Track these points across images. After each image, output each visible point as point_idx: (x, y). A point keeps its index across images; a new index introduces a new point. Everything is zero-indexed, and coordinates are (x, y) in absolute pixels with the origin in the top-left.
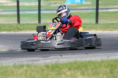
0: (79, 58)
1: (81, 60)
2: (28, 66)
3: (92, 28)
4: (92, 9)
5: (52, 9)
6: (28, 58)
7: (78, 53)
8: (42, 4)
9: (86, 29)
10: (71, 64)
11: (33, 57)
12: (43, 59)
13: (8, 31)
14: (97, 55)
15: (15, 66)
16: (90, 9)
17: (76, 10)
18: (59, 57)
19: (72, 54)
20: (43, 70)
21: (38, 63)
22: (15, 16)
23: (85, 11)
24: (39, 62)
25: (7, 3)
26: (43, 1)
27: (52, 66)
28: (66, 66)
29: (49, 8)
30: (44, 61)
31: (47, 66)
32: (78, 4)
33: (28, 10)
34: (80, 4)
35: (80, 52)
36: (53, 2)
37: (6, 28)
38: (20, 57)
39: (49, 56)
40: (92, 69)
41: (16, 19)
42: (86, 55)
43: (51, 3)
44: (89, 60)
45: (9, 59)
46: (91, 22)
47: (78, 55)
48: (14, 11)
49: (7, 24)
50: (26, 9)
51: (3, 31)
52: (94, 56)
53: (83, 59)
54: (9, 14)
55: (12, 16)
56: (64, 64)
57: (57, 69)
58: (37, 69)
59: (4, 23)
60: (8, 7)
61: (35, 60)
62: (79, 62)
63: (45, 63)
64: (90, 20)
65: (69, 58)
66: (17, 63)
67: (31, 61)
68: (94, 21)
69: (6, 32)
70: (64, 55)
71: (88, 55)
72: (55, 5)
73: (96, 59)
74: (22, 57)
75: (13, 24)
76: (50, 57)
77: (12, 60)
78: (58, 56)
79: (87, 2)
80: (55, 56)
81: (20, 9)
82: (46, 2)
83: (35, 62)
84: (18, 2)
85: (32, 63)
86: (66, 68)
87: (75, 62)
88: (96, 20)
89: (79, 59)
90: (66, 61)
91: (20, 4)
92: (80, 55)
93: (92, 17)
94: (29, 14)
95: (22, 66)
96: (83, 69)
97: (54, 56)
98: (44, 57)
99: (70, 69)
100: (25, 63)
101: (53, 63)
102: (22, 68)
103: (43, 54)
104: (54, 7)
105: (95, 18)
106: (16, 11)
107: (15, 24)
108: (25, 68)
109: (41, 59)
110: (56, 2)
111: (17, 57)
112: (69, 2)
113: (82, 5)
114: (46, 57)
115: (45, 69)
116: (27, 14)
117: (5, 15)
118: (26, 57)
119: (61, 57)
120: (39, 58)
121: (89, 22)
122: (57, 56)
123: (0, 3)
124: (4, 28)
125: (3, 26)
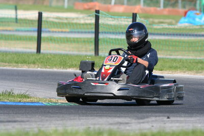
0: (200, 123)
1: (203, 128)
5: (156, 32)
6: (110, 118)
7: (197, 113)
10: (186, 133)
11: (119, 117)
12: (137, 121)
13: (78, 68)
17: (196, 35)
18: (165, 119)
19: (187, 115)
21: (128, 128)
22: (91, 42)
24: (129, 126)
25: (77, 18)
26: (140, 18)
30: (139, 126)
32: (201, 26)
33: (113, 33)
35: (202, 113)
36: (156, 21)
37: (74, 63)
38: (97, 116)
39: (147, 117)
41: (93, 47)
43: (153, 23)
45: (78, 118)
47: (198, 118)
48: (89, 32)
49: (77, 56)
50: (111, 31)
51: (70, 67)
54: (80, 38)
55: (85, 41)
56: (173, 134)
59: (71, 53)
60: (80, 24)
61: (122, 122)
62: (201, 131)
63: (140, 129)
65: (183, 123)
66: (92, 126)
67: (115, 124)
69: (75, 69)
70: (174, 116)
74: (100, 116)
75: (86, 56)
76: (150, 119)
77: (82, 120)
78: (163, 117)
80: (158, 118)
81: (100, 30)
82: (145, 20)
83: (122, 127)
84: (97, 18)
85: (118, 128)
87: (194, 132)
89: (200, 125)
90: (177, 127)
91: (100, 21)
92: (201, 119)
94: (115, 39)
97: (156, 116)
98: (138, 118)
100: (107, 127)
103: (138, 112)
106: (92, 32)
107: (90, 56)
109: (133, 121)
110: (161, 20)
111: (91, 116)
112: (185, 22)
114: (141, 118)
116: (112, 39)
117: (74, 38)
118: (106, 116)
119: (168, 119)
120: (129, 119)
122: (161, 118)
123: (67, 19)
124: (70, 62)
125: (69, 59)
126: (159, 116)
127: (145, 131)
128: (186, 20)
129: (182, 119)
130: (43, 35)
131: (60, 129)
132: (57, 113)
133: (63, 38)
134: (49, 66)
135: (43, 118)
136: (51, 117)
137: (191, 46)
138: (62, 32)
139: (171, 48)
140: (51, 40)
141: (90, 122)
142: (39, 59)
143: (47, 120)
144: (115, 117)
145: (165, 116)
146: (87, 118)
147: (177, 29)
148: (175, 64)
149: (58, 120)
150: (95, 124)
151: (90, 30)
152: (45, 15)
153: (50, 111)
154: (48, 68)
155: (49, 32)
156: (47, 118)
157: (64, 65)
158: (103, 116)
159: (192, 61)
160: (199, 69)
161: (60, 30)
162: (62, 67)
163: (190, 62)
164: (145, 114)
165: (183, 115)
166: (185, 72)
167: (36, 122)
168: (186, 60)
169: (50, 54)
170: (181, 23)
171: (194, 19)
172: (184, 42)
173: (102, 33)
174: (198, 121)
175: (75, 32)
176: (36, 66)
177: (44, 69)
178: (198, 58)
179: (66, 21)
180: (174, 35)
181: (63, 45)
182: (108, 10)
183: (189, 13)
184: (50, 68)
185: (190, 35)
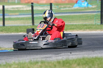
0: (87, 55)
1: (88, 57)
2: (42, 62)
3: (97, 28)
4: (97, 12)
5: (62, 12)
6: (41, 55)
7: (85, 50)
8: (53, 8)
9: (92, 29)
10: (80, 60)
11: (46, 54)
12: (55, 56)
13: (24, 32)
14: (102, 52)
15: (31, 63)
16: (95, 12)
17: (83, 12)
18: (69, 54)
19: (80, 51)
20: (55, 66)
21: (51, 59)
22: (30, 19)
23: (91, 13)
24: (51, 58)
25: (22, 8)
26: (54, 5)
27: (63, 62)
28: (76, 62)
29: (59, 12)
30: (56, 58)
31: (59, 62)
32: (85, 7)
34: (86, 8)
35: (87, 50)
36: (62, 6)
37: (22, 30)
38: (35, 55)
39: (60, 53)
40: (98, 64)
41: (31, 21)
42: (92, 52)
43: (61, 7)
44: (95, 57)
45: (26, 56)
46: (96, 23)
47: (85, 52)
48: (29, 14)
49: (23, 26)
50: (40, 13)
51: (20, 32)
52: (99, 53)
53: (90, 55)
54: (25, 18)
55: (27, 19)
56: (73, 60)
57: (68, 65)
58: (50, 64)
59: (20, 25)
60: (24, 11)
61: (48, 57)
62: (87, 58)
63: (57, 60)
64: (96, 21)
65: (78, 55)
67: (44, 58)
68: (99, 22)
69: (23, 32)
70: (74, 52)
71: (94, 52)
72: (65, 9)
73: (102, 55)
74: (37, 54)
75: (28, 26)
76: (61, 55)
77: (27, 57)
78: (68, 53)
79: (92, 6)
80: (65, 54)
81: (34, 13)
82: (57, 6)
83: (48, 59)
84: (32, 7)
85: (46, 60)
86: (75, 63)
87: (83, 59)
88: (101, 21)
89: (86, 56)
90: (75, 57)
91: (34, 8)
92: (87, 52)
93: (97, 19)
95: (37, 62)
96: (91, 65)
97: (65, 53)
98: (56, 54)
99: (79, 65)
100: (40, 60)
101: (64, 59)
102: (37, 64)
103: (55, 51)
104: (64, 10)
105: (100, 19)
106: (30, 14)
107: (30, 26)
108: (40, 64)
109: (53, 56)
110: (65, 6)
111: (32, 55)
112: (77, 6)
113: (88, 8)
114: (57, 54)
115: (57, 64)
116: (40, 17)
117: (21, 18)
118: (40, 54)
119: (71, 54)
120: (51, 55)
121: (94, 23)
122: (67, 53)
123: (17, 8)
124: (20, 30)
125: (19, 28)
126: (66, 53)
127: (60, 60)
128: (77, 5)
129: (78, 53)
130: (6, 17)
131: (17, 62)
132: (15, 54)
133: (16, 18)
134: (9, 32)
135: (8, 57)
136: (11, 57)
137: (80, 18)
138: (15, 15)
139: (70, 19)
140: (10, 19)
141: (32, 58)
142: (5, 29)
143: (10, 58)
144: (44, 54)
145: (69, 52)
146: (30, 56)
147: (73, 10)
148: (73, 27)
149: (15, 58)
150: (34, 59)
151: (29, 13)
152: (6, 7)
153: (11, 54)
154: (9, 33)
155: (9, 15)
156: (10, 57)
157: (17, 31)
158: (38, 54)
159: (81, 25)
160: (85, 29)
161: (14, 14)
162: (16, 32)
163: (80, 26)
164: (59, 52)
165: (78, 51)
166: (78, 31)
167: (4, 59)
168: (78, 25)
169: (10, 26)
170: (75, 7)
171: (81, 4)
172: (77, 16)
173: (36, 14)
174: (86, 54)
175: (22, 15)
176: (3, 33)
177: (7, 34)
178: (84, 23)
179: (16, 9)
180: (71, 13)
181: (16, 22)
182: (38, 3)
183: (78, 1)
184: (10, 33)
185: (79, 13)
